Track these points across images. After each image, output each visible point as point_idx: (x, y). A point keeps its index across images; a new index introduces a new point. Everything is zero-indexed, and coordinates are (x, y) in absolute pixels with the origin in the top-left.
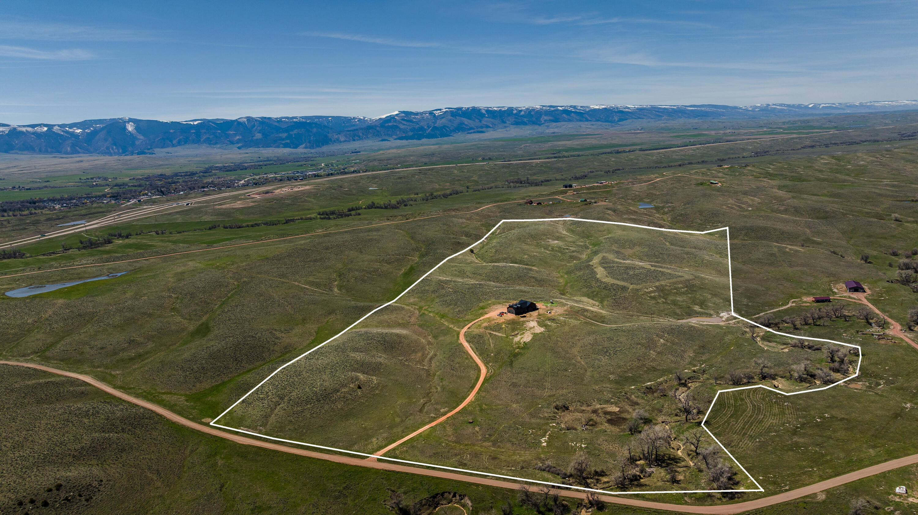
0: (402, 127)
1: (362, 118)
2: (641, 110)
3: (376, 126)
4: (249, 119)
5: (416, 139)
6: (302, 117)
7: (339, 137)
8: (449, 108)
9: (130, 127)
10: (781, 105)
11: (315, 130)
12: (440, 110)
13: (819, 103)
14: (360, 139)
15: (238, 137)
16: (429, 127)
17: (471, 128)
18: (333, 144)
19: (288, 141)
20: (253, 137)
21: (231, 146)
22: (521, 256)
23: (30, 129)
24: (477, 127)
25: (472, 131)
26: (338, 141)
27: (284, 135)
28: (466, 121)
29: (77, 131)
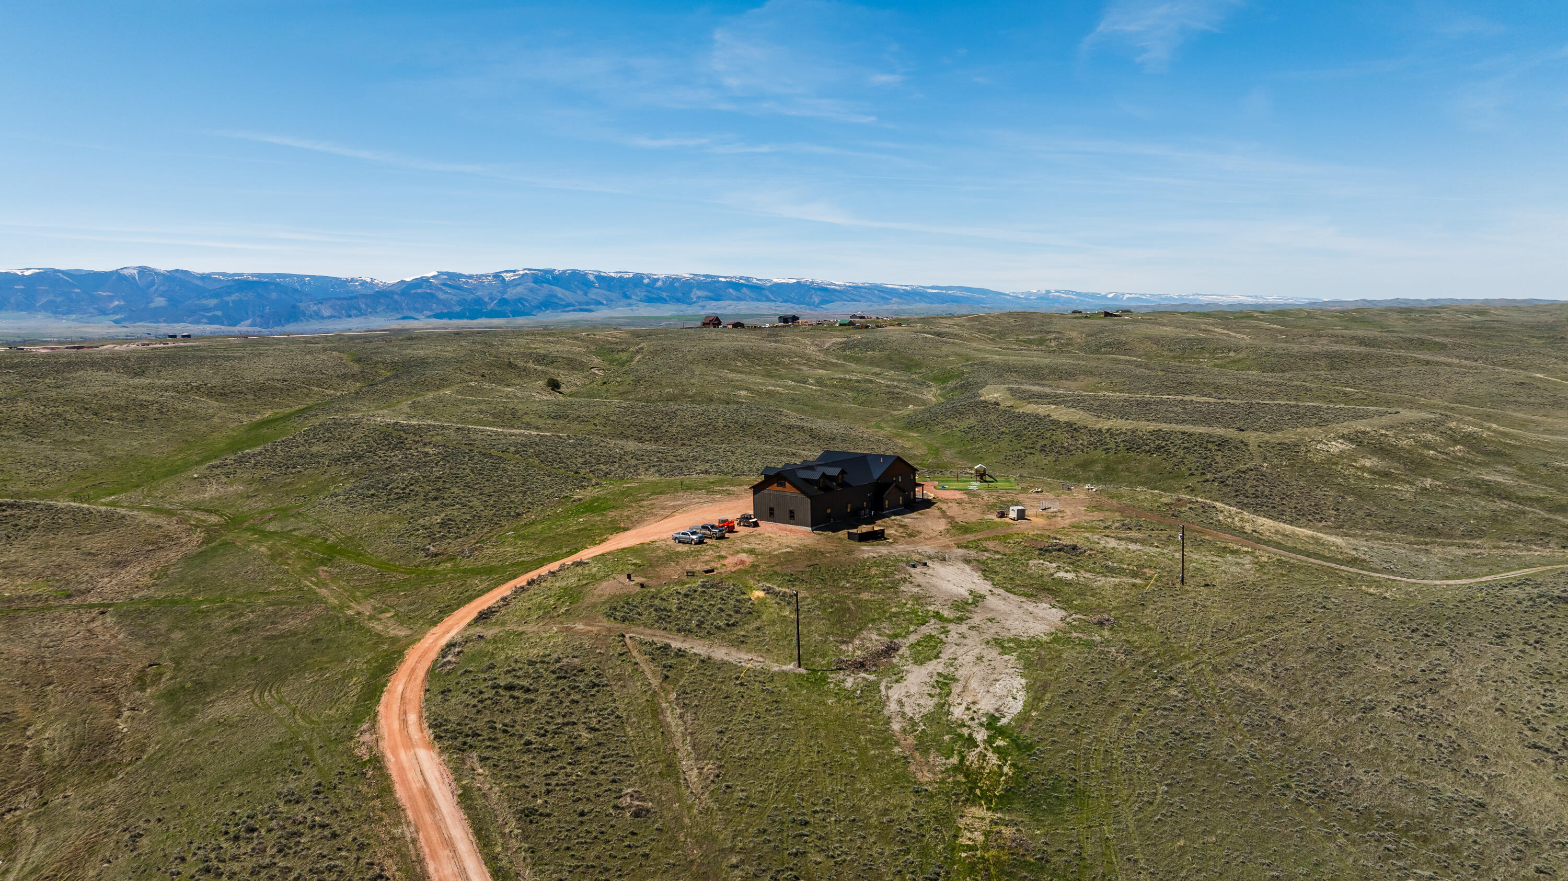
0: (442, 296)
1: (368, 280)
2: (856, 288)
3: (393, 292)
4: (143, 271)
5: (468, 318)
6: (253, 275)
7: (319, 309)
8: (529, 270)
10: (1067, 292)
11: (274, 296)
12: (514, 271)
13: (1123, 292)
14: (361, 313)
15: (116, 303)
16: (492, 299)
17: (570, 305)
18: (308, 320)
19: (219, 313)
20: (148, 303)
21: (102, 317)
22: (726, 391)
24: (580, 304)
25: (571, 308)
26: (318, 316)
27: (212, 302)
28: (559, 292)
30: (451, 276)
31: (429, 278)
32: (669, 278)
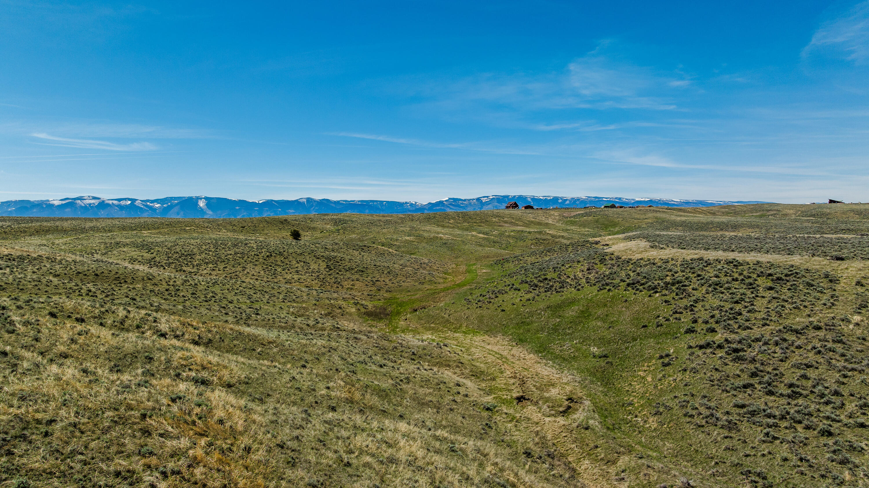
1: (414, 203)
6: (359, 201)
8: (495, 196)
9: (202, 204)
12: (487, 197)
23: (115, 202)
29: (156, 206)
30: (455, 200)
31: (443, 201)
32: (573, 199)
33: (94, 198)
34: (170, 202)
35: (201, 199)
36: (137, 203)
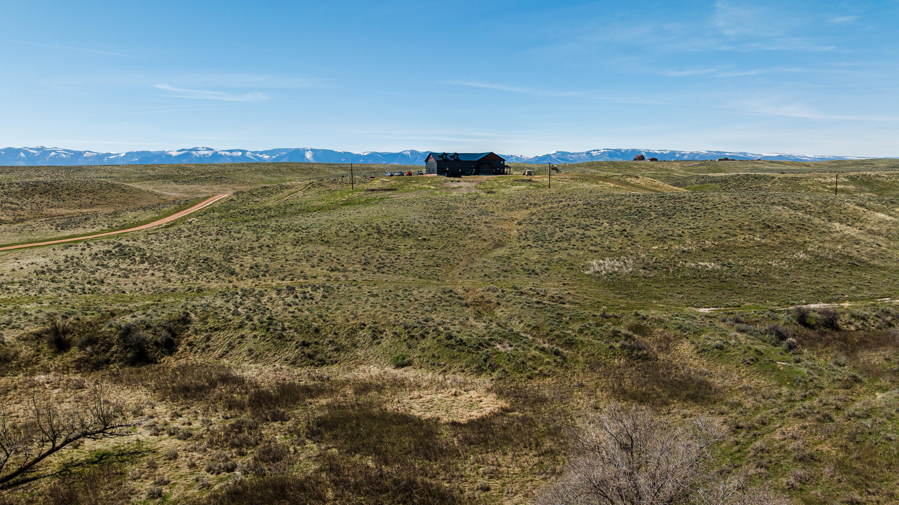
9: (308, 155)
12: (598, 150)
23: (227, 153)
29: (265, 157)
30: (563, 153)
31: (551, 155)
33: (208, 149)
34: (278, 153)
35: (308, 150)
36: (248, 154)
